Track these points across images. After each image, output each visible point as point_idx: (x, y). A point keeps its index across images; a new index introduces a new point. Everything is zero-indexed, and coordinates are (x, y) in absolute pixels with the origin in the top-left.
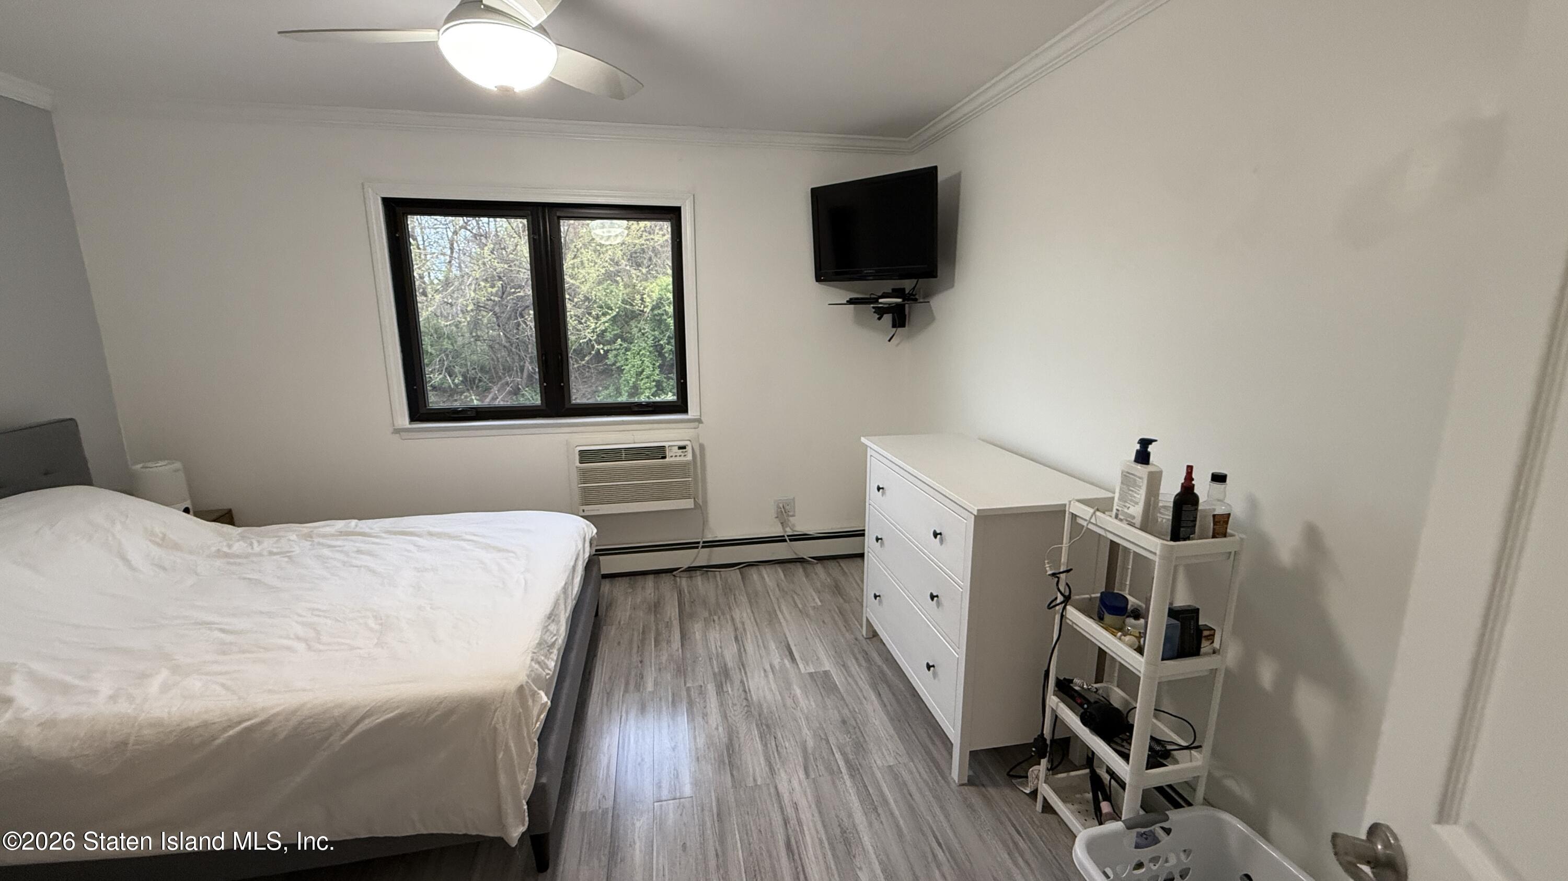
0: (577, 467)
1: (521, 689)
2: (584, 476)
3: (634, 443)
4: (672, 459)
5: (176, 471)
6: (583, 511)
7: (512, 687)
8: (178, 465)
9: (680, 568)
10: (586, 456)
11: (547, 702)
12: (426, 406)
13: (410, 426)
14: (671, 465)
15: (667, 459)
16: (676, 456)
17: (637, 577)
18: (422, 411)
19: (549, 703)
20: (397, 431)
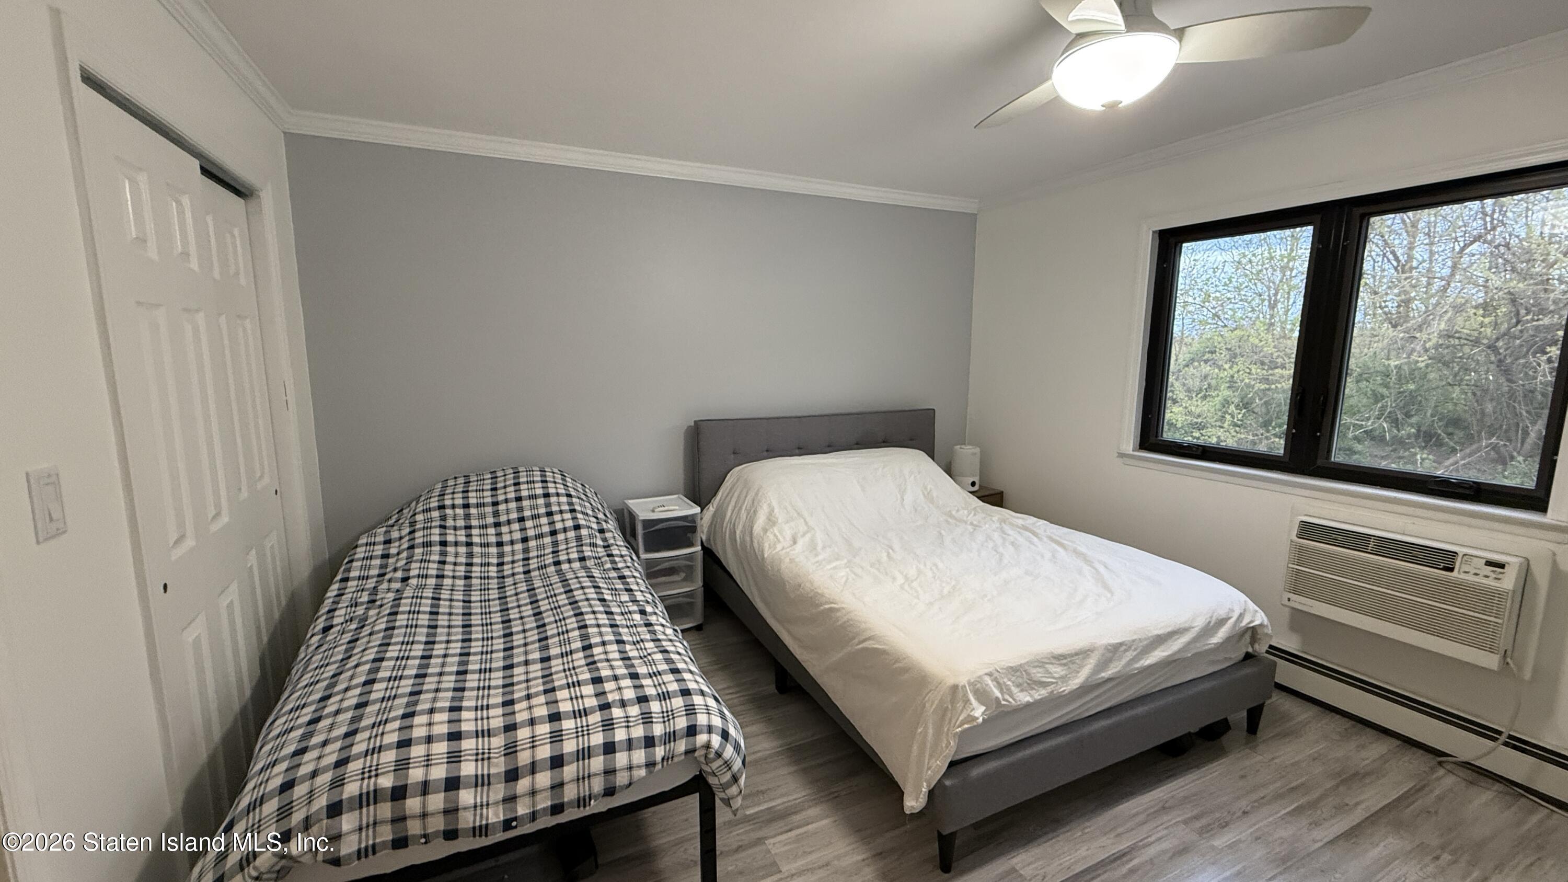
0: (1292, 541)
1: (955, 688)
2: (1300, 556)
3: (1404, 534)
4: (1463, 576)
5: (974, 454)
6: (1289, 600)
7: (951, 681)
8: (977, 450)
9: (1451, 756)
10: (1308, 530)
11: (978, 718)
12: (1157, 436)
13: (1131, 453)
14: (1460, 586)
15: (1455, 574)
16: (1476, 574)
17: (1368, 730)
18: (1152, 439)
19: (981, 720)
20: (1122, 455)
